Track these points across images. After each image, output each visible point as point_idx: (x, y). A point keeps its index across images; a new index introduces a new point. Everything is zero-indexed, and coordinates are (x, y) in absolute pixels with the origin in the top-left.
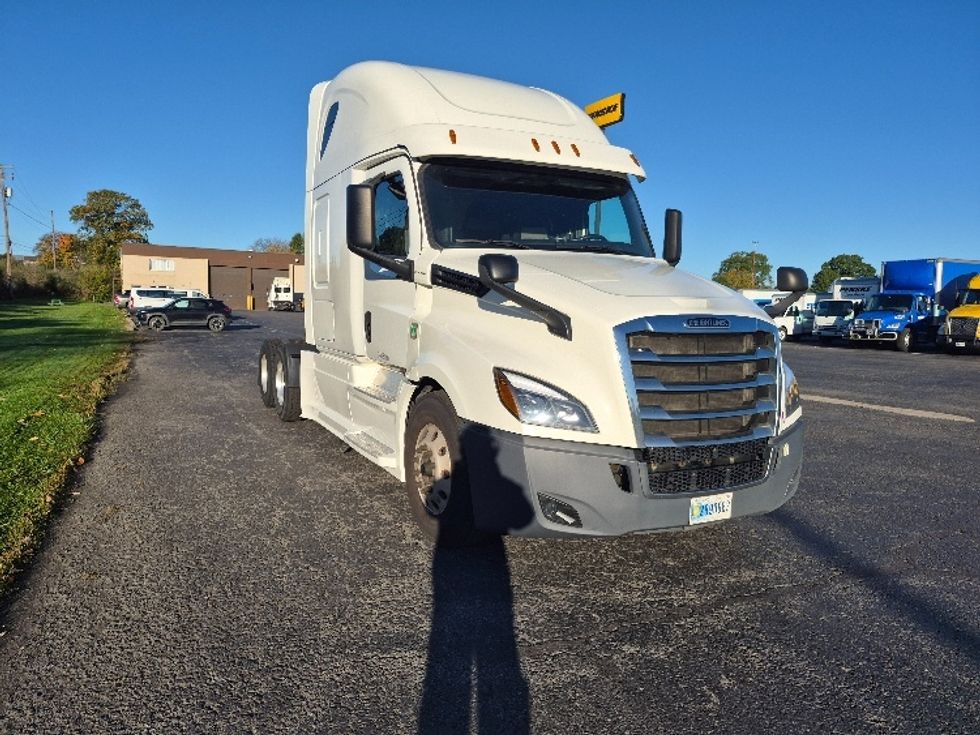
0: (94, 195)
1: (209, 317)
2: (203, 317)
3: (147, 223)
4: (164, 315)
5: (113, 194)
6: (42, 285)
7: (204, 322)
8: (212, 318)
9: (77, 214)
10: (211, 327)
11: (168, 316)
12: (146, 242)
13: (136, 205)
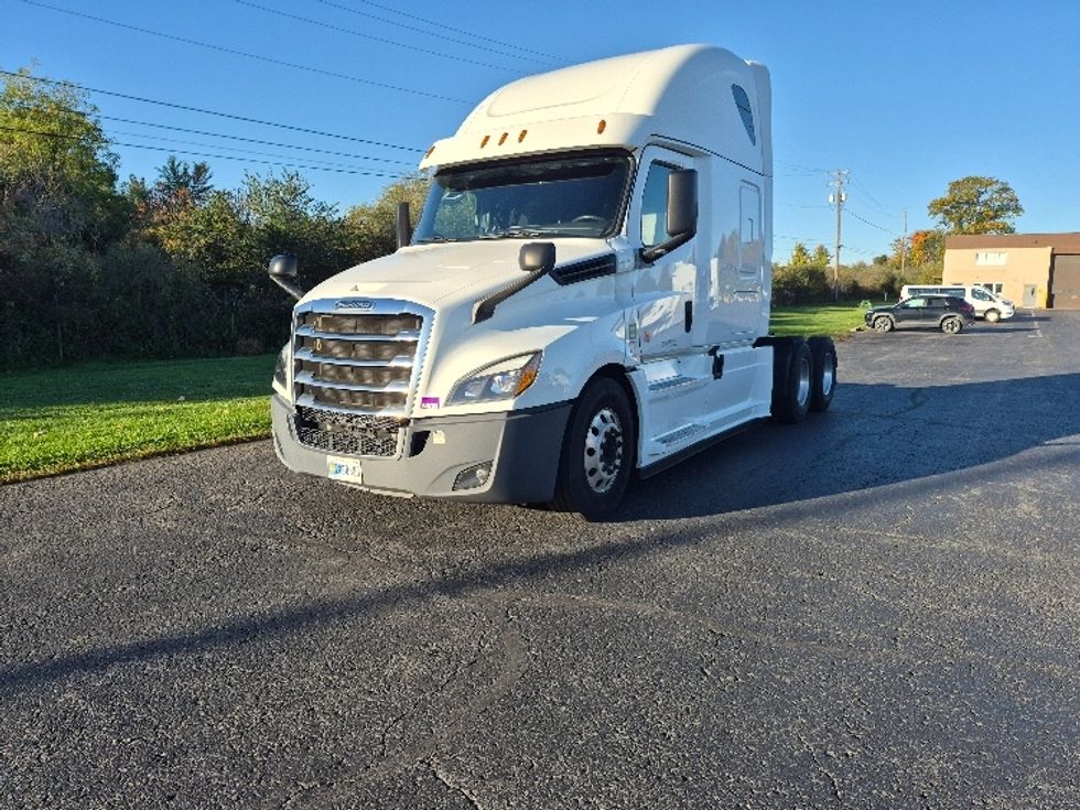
0: (956, 186)
1: (942, 317)
2: (935, 317)
3: (1017, 209)
4: (891, 316)
5: (976, 180)
6: (878, 287)
7: (936, 323)
8: (945, 318)
9: (938, 207)
10: (944, 328)
11: (895, 316)
12: (1012, 231)
13: (1005, 189)
